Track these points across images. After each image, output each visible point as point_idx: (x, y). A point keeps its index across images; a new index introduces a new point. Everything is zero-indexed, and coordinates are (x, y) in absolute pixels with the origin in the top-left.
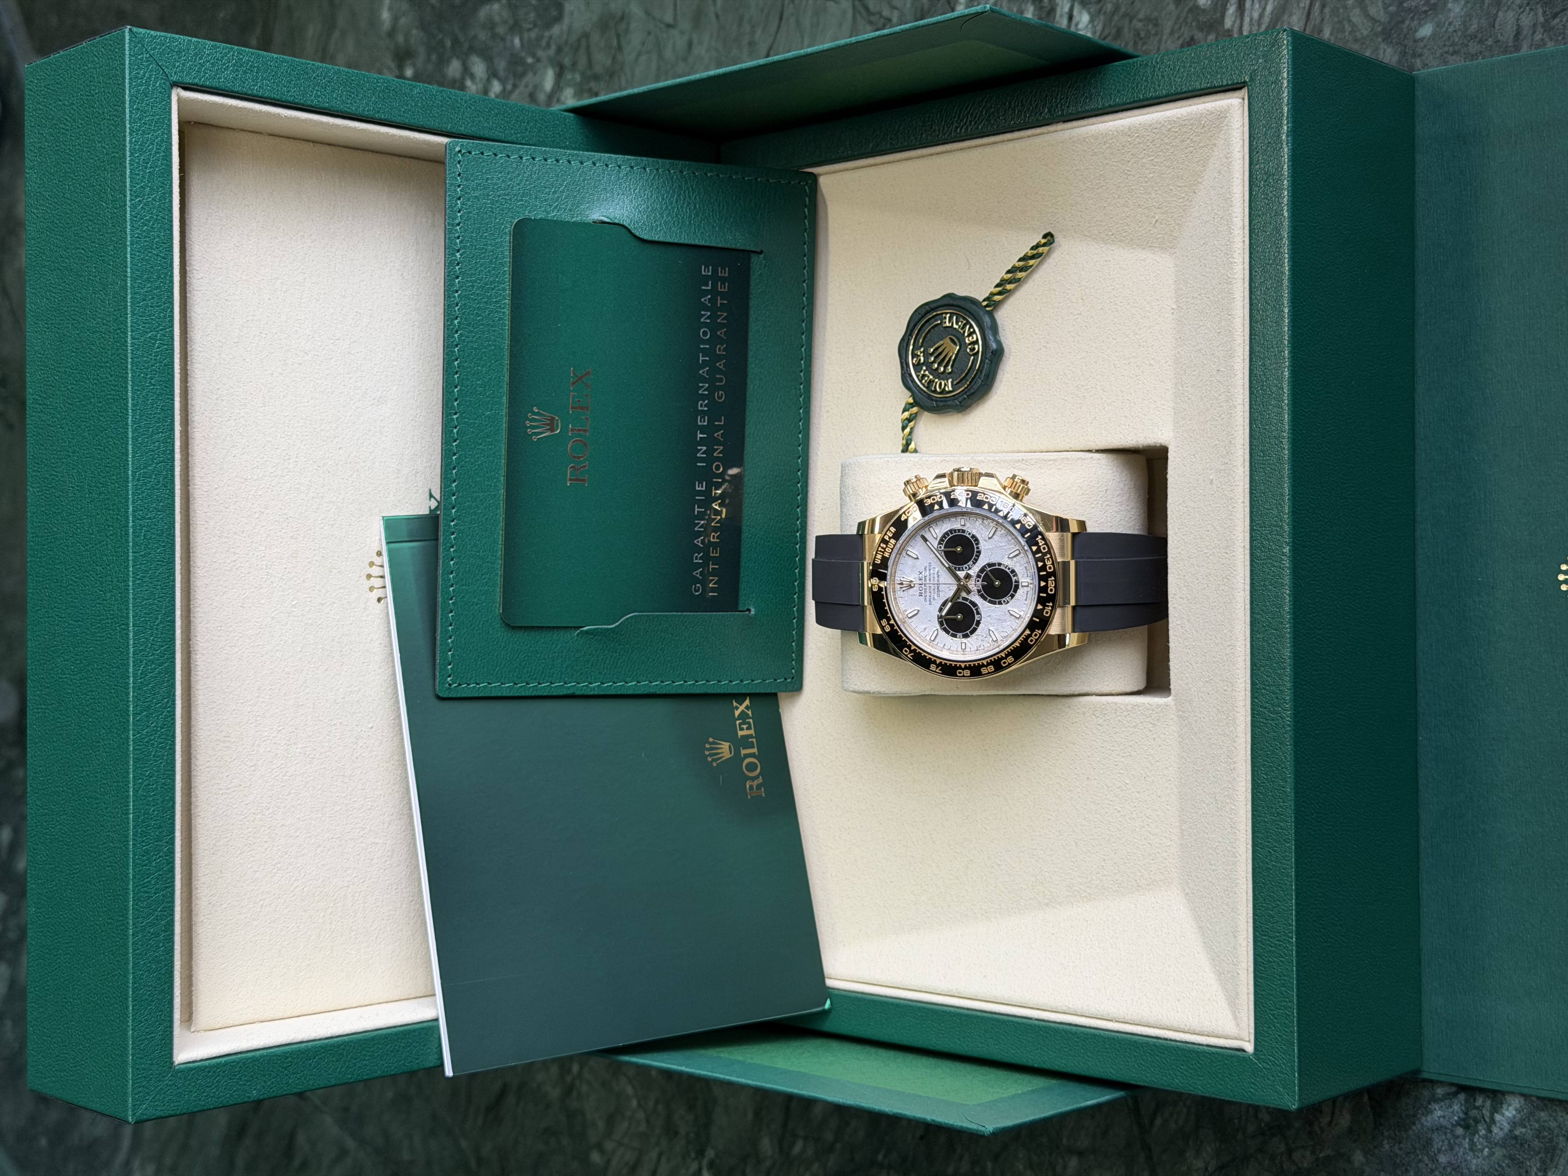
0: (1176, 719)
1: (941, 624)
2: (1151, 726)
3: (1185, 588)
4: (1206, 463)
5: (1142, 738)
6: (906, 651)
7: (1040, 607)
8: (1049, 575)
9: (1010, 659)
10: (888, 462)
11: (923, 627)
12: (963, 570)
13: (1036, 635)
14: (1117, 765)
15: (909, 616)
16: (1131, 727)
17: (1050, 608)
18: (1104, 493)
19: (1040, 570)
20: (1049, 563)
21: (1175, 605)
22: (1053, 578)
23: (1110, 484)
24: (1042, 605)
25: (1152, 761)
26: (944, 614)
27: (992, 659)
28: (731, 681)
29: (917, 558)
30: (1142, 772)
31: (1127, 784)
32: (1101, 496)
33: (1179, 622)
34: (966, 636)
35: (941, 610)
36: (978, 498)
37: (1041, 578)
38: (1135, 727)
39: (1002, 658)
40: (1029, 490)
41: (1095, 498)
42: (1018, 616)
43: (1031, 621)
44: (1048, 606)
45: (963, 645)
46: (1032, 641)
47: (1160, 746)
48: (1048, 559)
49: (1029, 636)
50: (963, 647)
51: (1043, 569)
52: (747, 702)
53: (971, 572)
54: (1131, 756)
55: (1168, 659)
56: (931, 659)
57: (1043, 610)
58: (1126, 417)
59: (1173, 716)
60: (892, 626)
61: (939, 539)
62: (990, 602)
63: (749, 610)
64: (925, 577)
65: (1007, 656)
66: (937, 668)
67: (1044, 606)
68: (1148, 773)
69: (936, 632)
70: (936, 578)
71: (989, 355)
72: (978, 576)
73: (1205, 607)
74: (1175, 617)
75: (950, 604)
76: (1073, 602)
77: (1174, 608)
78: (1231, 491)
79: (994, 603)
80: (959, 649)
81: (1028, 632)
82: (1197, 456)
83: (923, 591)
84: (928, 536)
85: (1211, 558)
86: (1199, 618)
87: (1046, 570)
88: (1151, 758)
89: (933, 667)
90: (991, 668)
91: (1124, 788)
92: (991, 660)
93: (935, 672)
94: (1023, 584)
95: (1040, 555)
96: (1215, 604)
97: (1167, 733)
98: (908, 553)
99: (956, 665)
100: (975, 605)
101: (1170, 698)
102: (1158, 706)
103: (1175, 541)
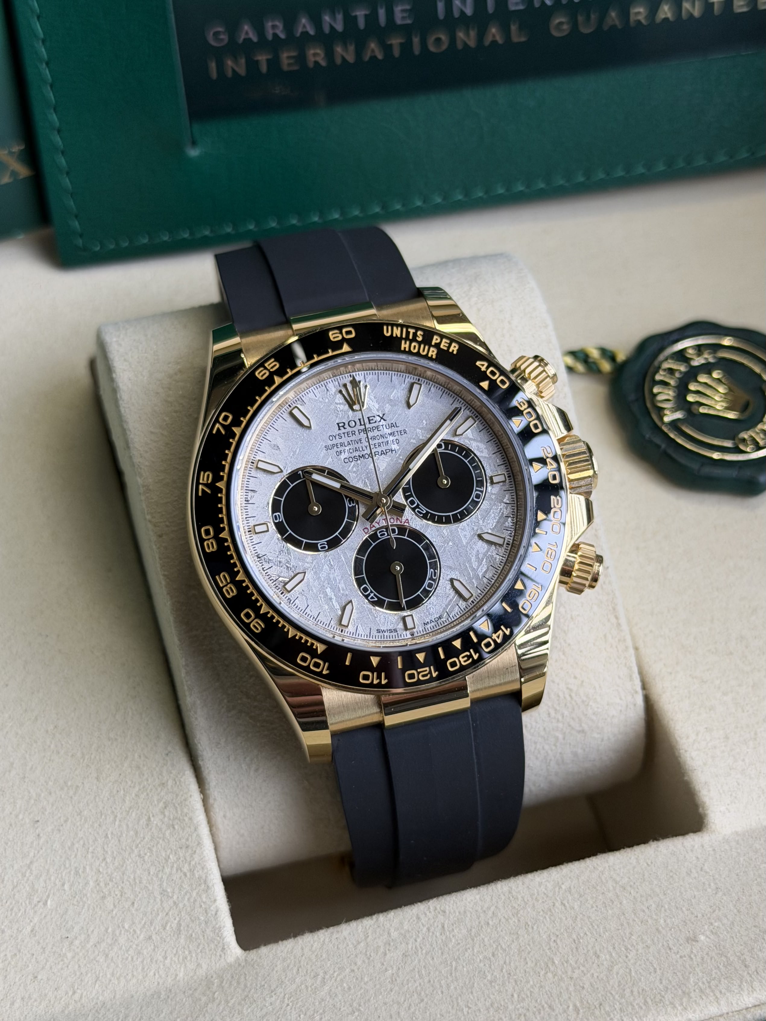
0: (201, 972)
1: (293, 476)
2: (174, 926)
3: (464, 931)
4: (719, 919)
5: (145, 914)
6: (226, 418)
7: (375, 661)
8: (440, 666)
9: (257, 625)
10: (546, 327)
11: (280, 442)
12: (406, 498)
13: (317, 665)
14: (77, 873)
15: (295, 412)
16: (161, 886)
17: (376, 682)
18: (578, 728)
19: (447, 644)
20: (462, 660)
21: (424, 920)
22: (434, 675)
23: (596, 735)
24: (379, 663)
25: (103, 945)
26: (316, 477)
27: (251, 590)
28: (59, 131)
29: (409, 406)
30: (76, 929)
31: (45, 903)
32: (572, 723)
33: (394, 934)
34: (280, 528)
35: (321, 470)
36: (552, 497)
37: (432, 650)
38: (163, 892)
39: (257, 610)
40: (580, 591)
41: (566, 713)
42: (344, 622)
43: (343, 650)
44: (379, 677)
45: (264, 528)
46: (304, 659)
47: (139, 953)
48: (470, 656)
49: (313, 652)
50: (258, 529)
51: (451, 652)
52: (23, 171)
53: (408, 513)
54: (104, 898)
55: (314, 928)
56: (223, 469)
57: (370, 667)
58: (727, 738)
59: (205, 966)
60: (269, 381)
61: (456, 439)
62: (358, 562)
63: (194, 143)
64: (377, 427)
65: (263, 617)
66: (206, 485)
67: (379, 670)
68: (77, 942)
69: (276, 470)
70: (379, 450)
71: (747, 473)
72: (402, 530)
73: (448, 986)
74: (401, 923)
75: (336, 485)
76: (391, 720)
77: (418, 918)
78: (701, 991)
79: (357, 571)
80: (252, 522)
81: (321, 648)
82: (720, 894)
83: (349, 429)
84: (459, 418)
85: (550, 975)
86: (421, 976)
87: (448, 657)
88: (109, 941)
89: (206, 477)
90: (231, 592)
91: (36, 899)
92: (247, 587)
93: (198, 483)
94: (408, 620)
95: (475, 640)
96: (465, 1010)
97: (168, 961)
98: (416, 387)
99: (222, 521)
100: (345, 533)
101: (235, 950)
102: (218, 931)
103: (543, 889)
